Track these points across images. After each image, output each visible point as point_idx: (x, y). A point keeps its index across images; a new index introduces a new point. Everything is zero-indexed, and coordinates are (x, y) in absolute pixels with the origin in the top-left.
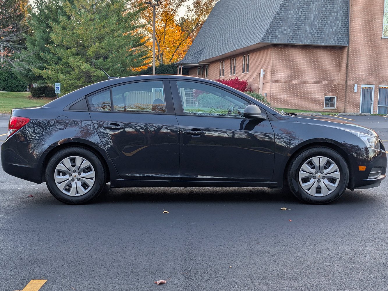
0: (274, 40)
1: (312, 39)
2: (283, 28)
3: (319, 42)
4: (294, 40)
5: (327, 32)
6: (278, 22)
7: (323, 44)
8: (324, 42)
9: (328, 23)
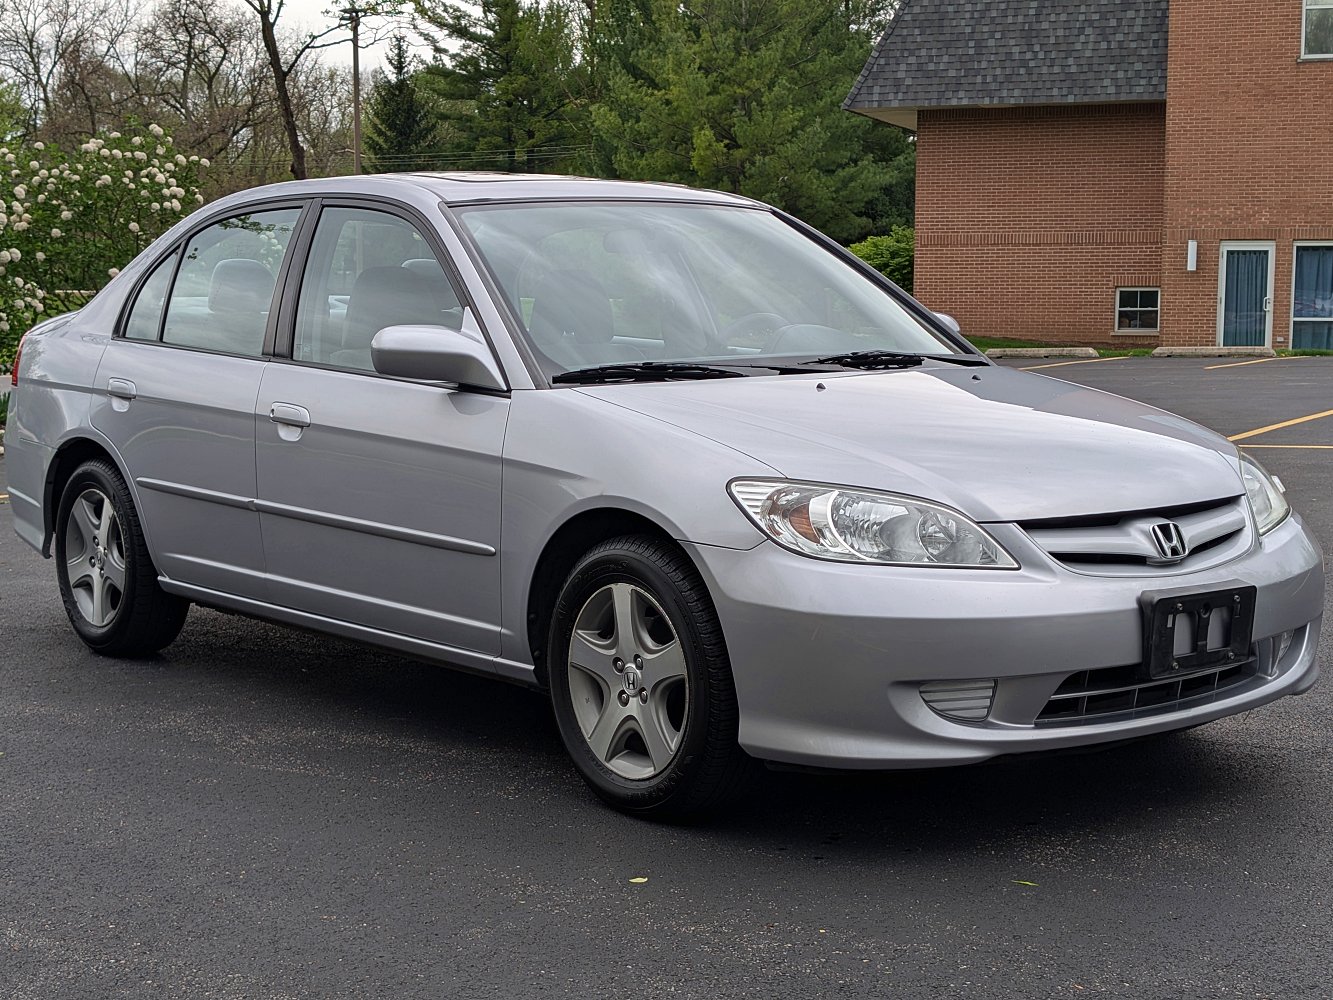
0: (891, 96)
1: (1029, 85)
2: (923, 52)
3: (1055, 92)
6: (905, 32)
7: (1071, 99)
8: (1076, 91)
9: (1091, 22)
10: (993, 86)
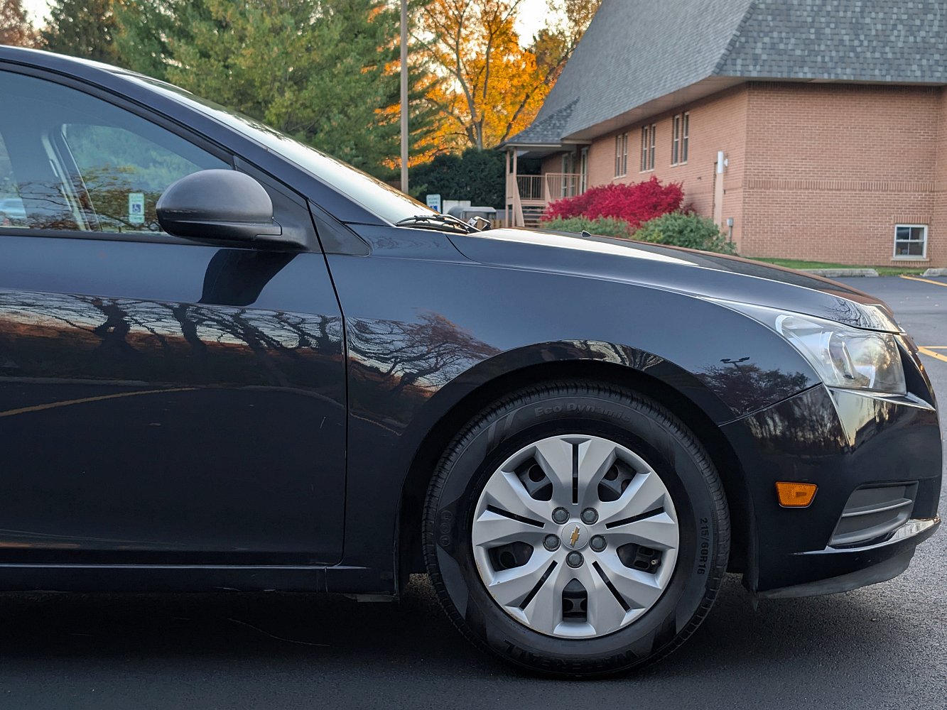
0: (751, 68)
1: (857, 66)
2: (775, 34)
3: (877, 72)
4: (806, 69)
5: (900, 45)
6: (760, 17)
7: (888, 79)
8: (892, 72)
9: (901, 21)
10: (830, 65)
